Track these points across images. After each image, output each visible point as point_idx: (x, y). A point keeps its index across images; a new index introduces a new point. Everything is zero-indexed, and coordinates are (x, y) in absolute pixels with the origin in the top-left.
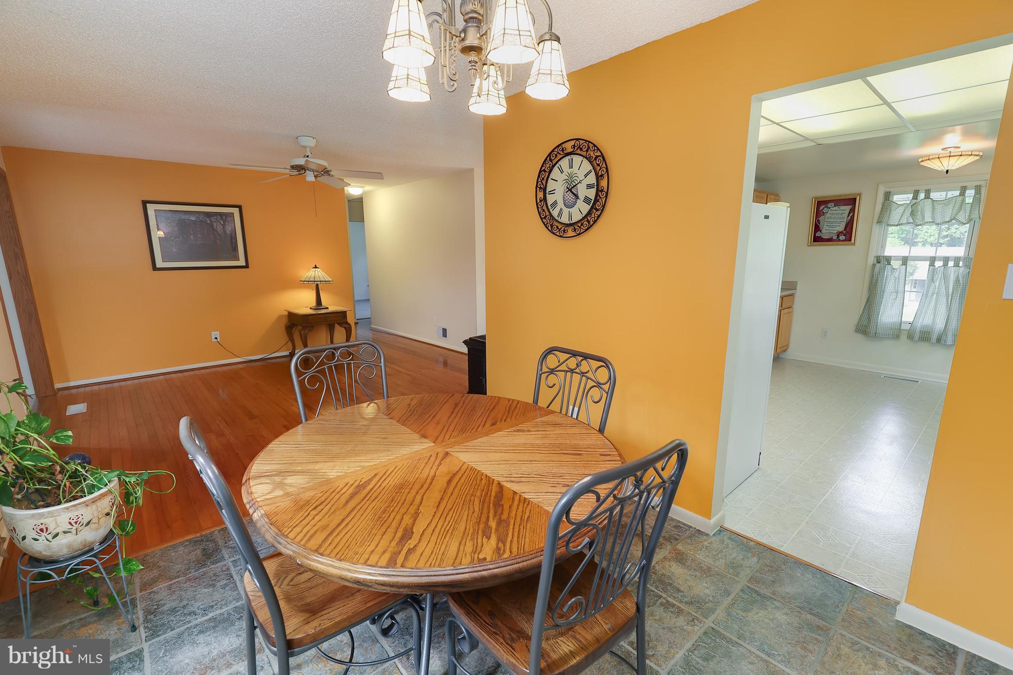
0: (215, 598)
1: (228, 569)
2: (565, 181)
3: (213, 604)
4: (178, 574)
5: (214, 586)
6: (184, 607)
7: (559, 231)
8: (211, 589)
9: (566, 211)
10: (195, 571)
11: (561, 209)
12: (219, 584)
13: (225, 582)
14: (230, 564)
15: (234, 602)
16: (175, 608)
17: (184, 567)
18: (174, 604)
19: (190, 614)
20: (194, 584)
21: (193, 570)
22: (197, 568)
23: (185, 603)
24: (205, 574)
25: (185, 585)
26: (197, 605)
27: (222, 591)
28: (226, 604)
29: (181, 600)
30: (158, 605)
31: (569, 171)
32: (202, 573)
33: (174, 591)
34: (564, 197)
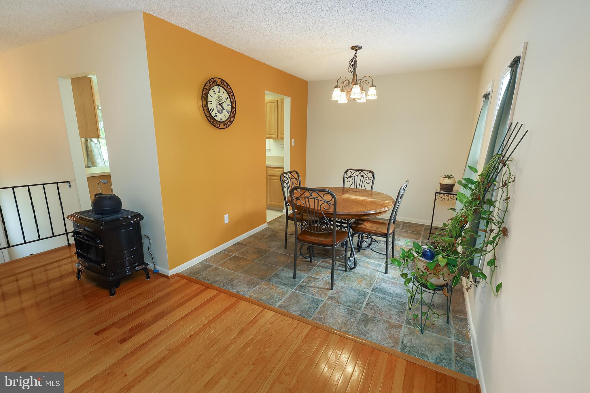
0: (378, 300)
1: (365, 308)
2: (216, 99)
3: (380, 299)
4: (384, 322)
5: (375, 305)
6: (390, 305)
7: (217, 125)
8: (377, 304)
9: (218, 114)
10: (377, 317)
11: (216, 113)
12: (373, 304)
13: (371, 304)
14: (362, 310)
15: (374, 294)
16: (393, 307)
17: (380, 323)
18: (392, 309)
19: (389, 301)
20: (381, 312)
21: (377, 319)
22: (375, 318)
23: (389, 307)
24: (375, 313)
25: (385, 314)
26: (385, 303)
27: (374, 301)
28: (377, 295)
29: (390, 308)
30: (398, 313)
31: (219, 94)
32: (375, 314)
33: (390, 314)
34: (217, 107)
